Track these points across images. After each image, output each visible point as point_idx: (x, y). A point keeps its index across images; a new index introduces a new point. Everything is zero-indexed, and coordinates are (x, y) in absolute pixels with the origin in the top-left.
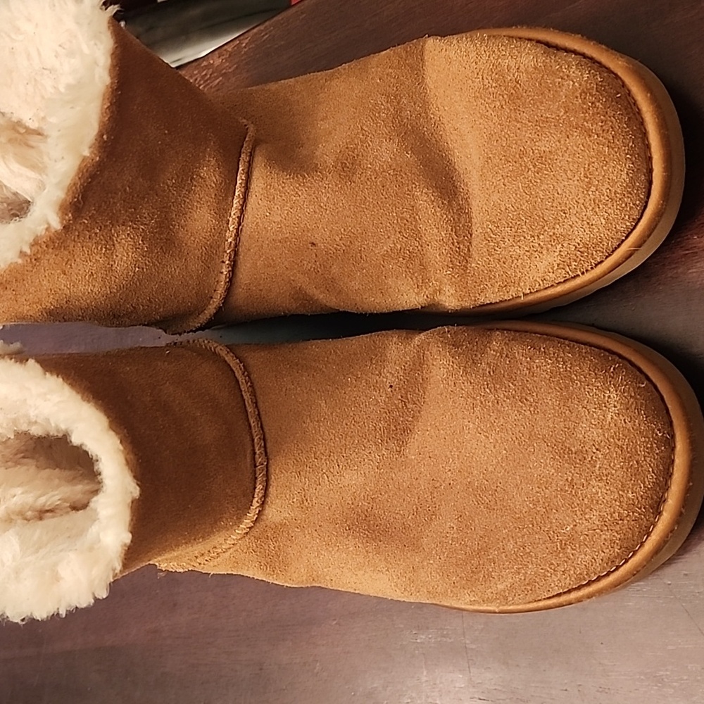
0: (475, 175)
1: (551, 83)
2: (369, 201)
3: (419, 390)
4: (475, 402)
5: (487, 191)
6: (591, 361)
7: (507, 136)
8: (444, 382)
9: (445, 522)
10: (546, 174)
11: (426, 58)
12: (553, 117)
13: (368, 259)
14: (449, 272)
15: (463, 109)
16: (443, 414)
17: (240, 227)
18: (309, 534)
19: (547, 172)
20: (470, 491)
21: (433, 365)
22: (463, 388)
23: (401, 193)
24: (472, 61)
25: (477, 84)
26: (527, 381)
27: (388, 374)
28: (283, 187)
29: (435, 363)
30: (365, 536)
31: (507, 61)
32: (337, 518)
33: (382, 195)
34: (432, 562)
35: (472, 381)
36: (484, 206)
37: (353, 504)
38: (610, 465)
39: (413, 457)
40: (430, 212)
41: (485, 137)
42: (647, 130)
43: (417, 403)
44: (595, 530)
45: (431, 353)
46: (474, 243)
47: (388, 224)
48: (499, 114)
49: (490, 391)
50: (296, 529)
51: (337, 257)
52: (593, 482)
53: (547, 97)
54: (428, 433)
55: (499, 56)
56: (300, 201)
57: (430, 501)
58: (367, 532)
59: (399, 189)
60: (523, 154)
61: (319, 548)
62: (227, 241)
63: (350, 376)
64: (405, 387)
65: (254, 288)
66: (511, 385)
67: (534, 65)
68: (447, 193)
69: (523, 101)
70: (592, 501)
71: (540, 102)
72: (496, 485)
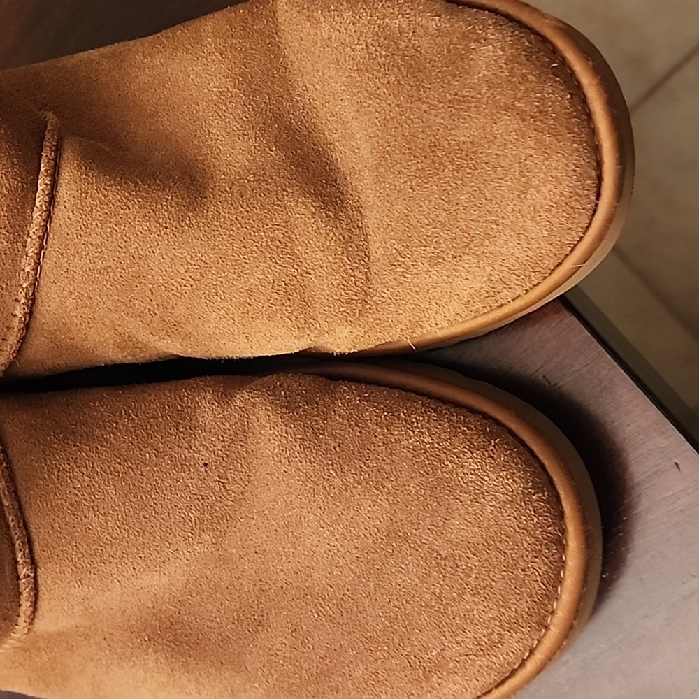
0: (368, 176)
1: (463, 49)
2: (225, 217)
3: (242, 467)
4: (316, 487)
5: (387, 198)
6: (464, 433)
7: (409, 122)
8: (276, 458)
9: (275, 636)
10: (469, 173)
11: (280, 20)
12: (473, 94)
13: (227, 296)
14: (342, 309)
15: (343, 87)
16: (274, 500)
17: (43, 251)
18: (96, 643)
19: (470, 171)
20: (308, 599)
21: (261, 433)
22: (301, 468)
23: (268, 204)
24: (348, 22)
25: (360, 52)
26: (384, 460)
27: (201, 448)
28: (105, 196)
29: (263, 432)
30: (170, 649)
31: (397, 21)
32: (133, 625)
33: (243, 208)
34: (256, 685)
35: (312, 459)
36: (385, 218)
37: (153, 607)
38: (489, 576)
39: (234, 551)
40: (310, 229)
41: (378, 124)
42: (592, 110)
43: (240, 482)
44: (467, 655)
45: (257, 418)
46: (374, 269)
47: (255, 248)
48: (396, 92)
49: (336, 473)
50: (78, 638)
51: (181, 294)
52: (467, 597)
53: (460, 69)
54: (254, 522)
55: (384, 15)
56: (129, 215)
57: (256, 607)
58: (172, 644)
59: (264, 199)
60: (434, 147)
61: (109, 662)
62: (24, 270)
63: (148, 449)
64: (224, 464)
65: (63, 337)
66: (363, 465)
67: (436, 25)
68: (332, 201)
69: (427, 74)
70: (466, 620)
71: (452, 75)
72: (342, 593)
